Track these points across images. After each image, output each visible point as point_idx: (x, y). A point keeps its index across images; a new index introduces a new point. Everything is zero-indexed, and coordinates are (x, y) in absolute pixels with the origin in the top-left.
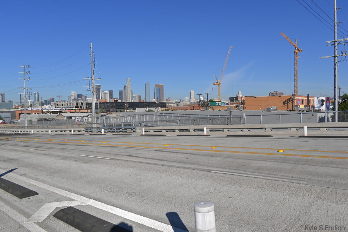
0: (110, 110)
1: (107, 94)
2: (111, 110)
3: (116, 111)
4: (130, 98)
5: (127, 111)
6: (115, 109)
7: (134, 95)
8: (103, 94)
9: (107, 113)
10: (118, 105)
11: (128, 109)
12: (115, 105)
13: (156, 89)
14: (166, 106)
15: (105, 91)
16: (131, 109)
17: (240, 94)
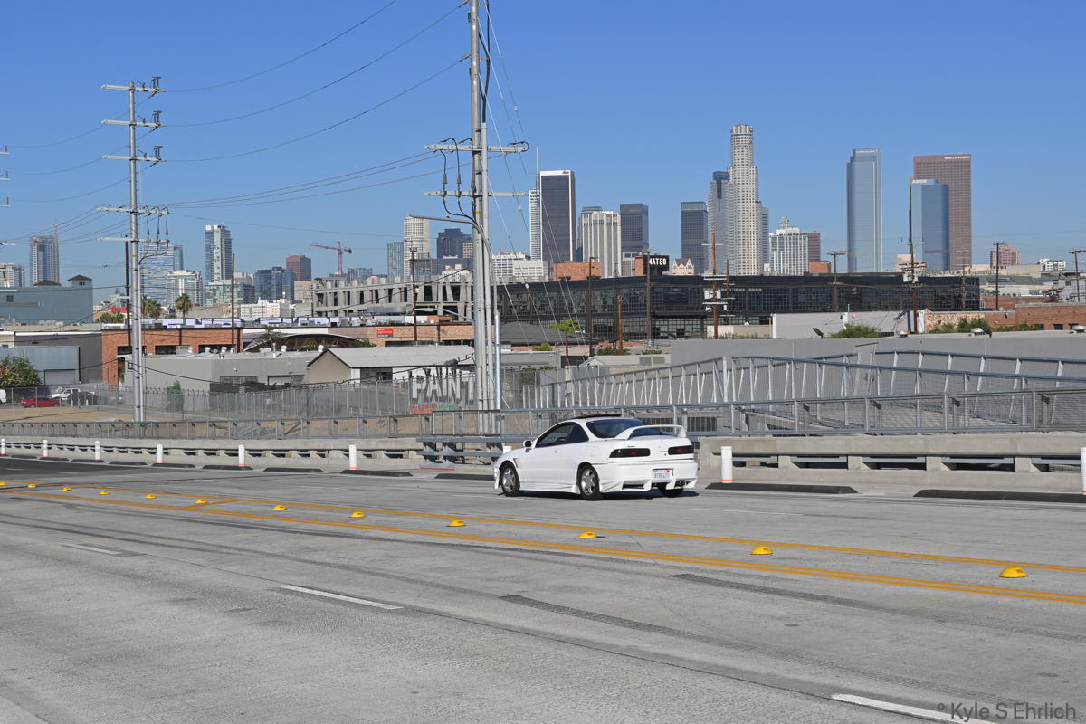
0: (616, 324)
1: (609, 224)
3: (656, 334)
4: (754, 247)
5: (716, 336)
6: (644, 323)
7: (779, 232)
8: (586, 232)
9: (596, 348)
10: (667, 296)
11: (726, 322)
12: (652, 294)
13: (924, 186)
14: (978, 302)
15: (598, 209)
16: (747, 324)
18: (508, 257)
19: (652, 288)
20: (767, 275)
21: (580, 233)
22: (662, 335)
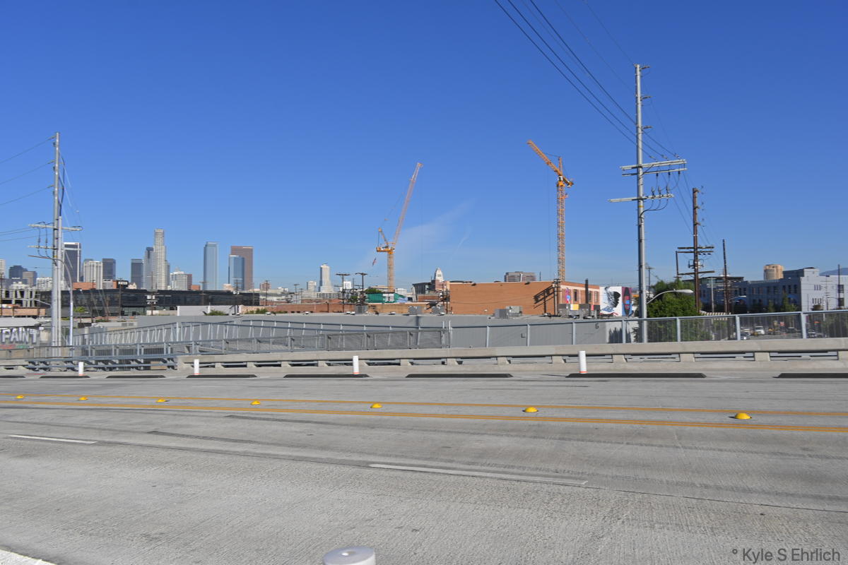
0: (103, 310)
1: (97, 267)
2: (108, 309)
3: (123, 314)
4: (163, 279)
5: (152, 315)
6: (118, 309)
7: (175, 273)
8: (86, 269)
9: (94, 319)
10: (128, 297)
11: (155, 309)
12: (121, 296)
13: (235, 258)
14: (259, 303)
15: (91, 260)
16: (165, 310)
17: (440, 276)
19: (121, 294)
21: (83, 270)
22: (126, 314)
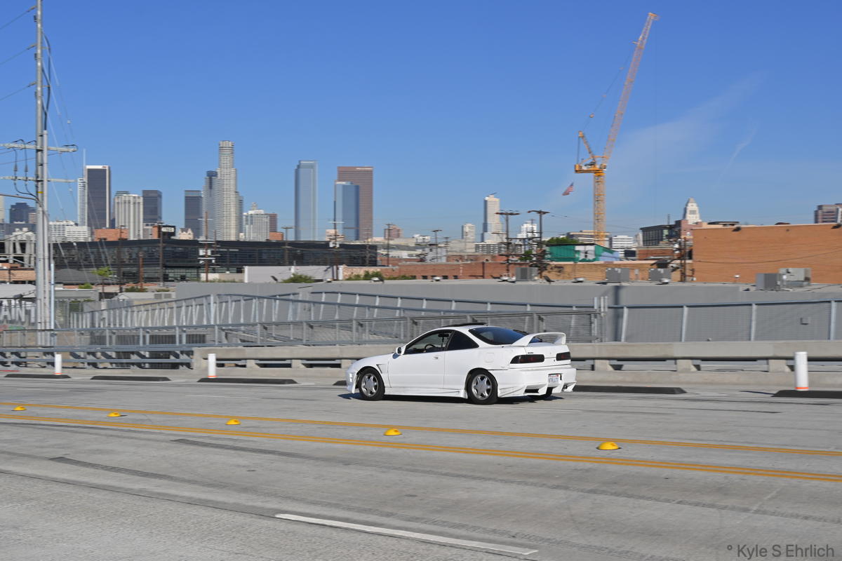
0: (138, 272)
1: (134, 203)
2: (147, 271)
3: (166, 278)
4: (233, 222)
5: (207, 281)
6: (158, 271)
7: (250, 212)
8: (118, 207)
9: (124, 287)
10: (174, 253)
11: (214, 271)
12: (163, 251)
13: (344, 186)
14: (376, 261)
15: (127, 193)
16: (228, 272)
17: (693, 212)
18: (62, 223)
19: (164, 247)
20: (242, 240)
21: (114, 209)
22: (170, 279)
